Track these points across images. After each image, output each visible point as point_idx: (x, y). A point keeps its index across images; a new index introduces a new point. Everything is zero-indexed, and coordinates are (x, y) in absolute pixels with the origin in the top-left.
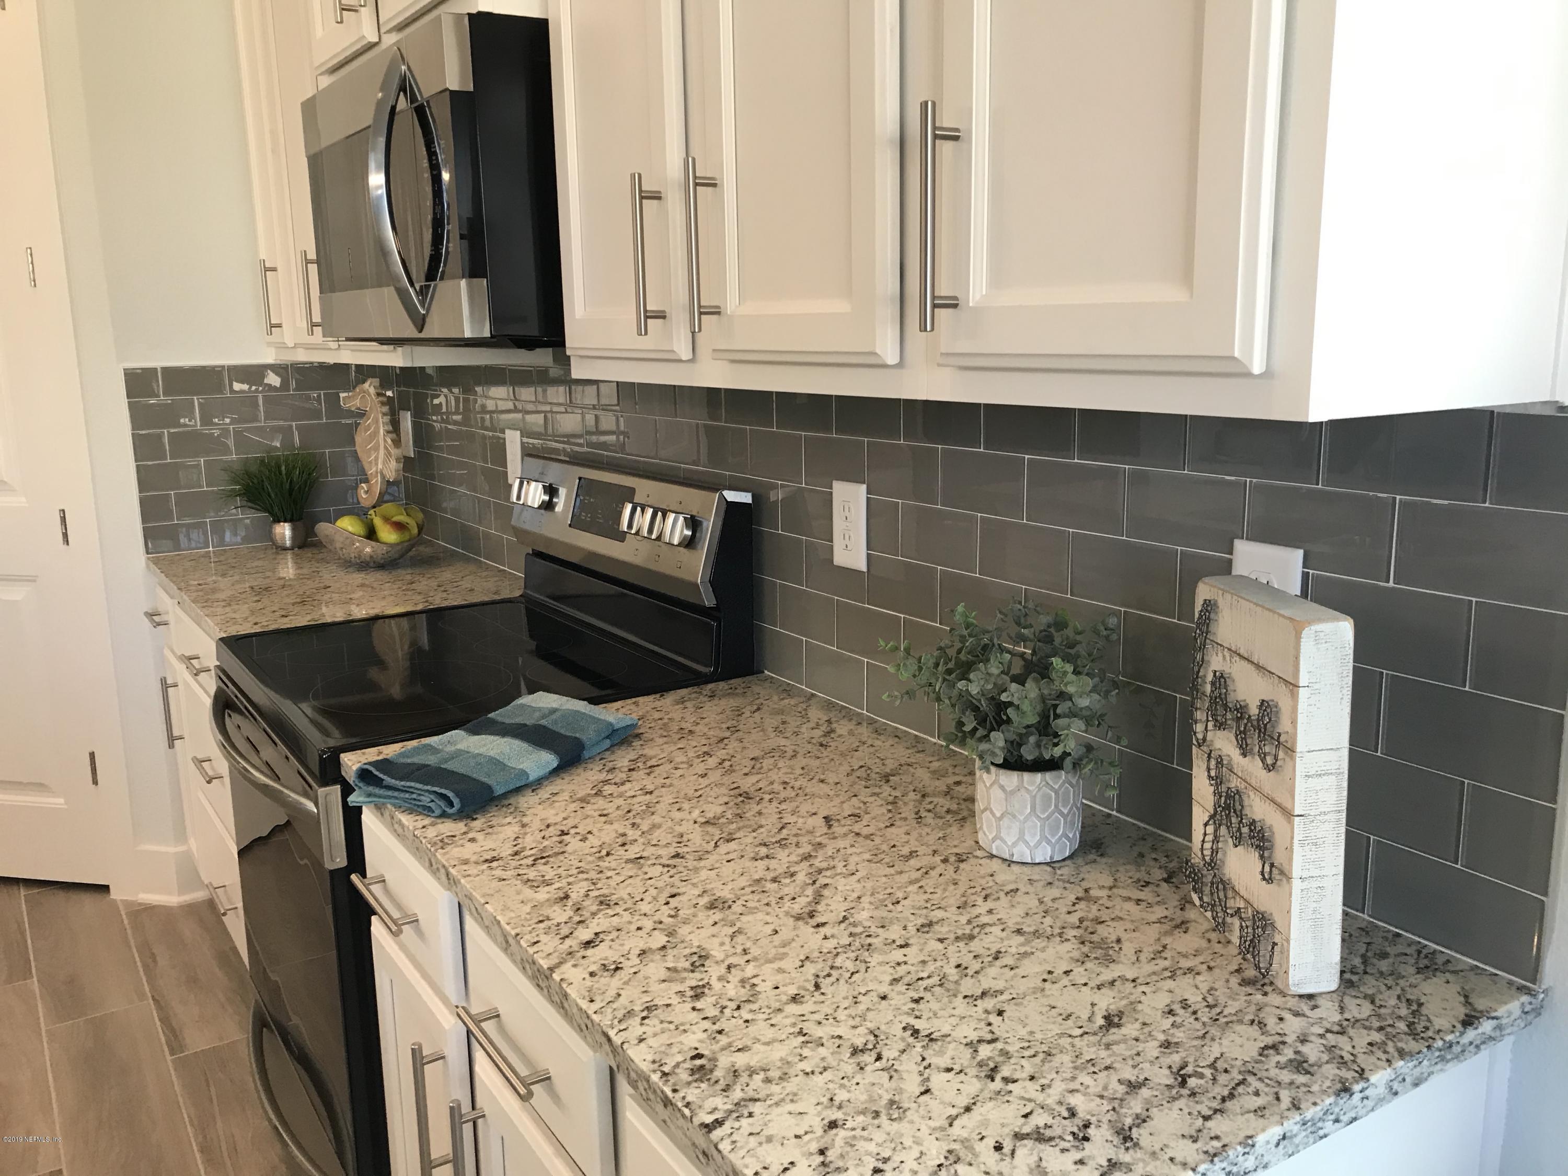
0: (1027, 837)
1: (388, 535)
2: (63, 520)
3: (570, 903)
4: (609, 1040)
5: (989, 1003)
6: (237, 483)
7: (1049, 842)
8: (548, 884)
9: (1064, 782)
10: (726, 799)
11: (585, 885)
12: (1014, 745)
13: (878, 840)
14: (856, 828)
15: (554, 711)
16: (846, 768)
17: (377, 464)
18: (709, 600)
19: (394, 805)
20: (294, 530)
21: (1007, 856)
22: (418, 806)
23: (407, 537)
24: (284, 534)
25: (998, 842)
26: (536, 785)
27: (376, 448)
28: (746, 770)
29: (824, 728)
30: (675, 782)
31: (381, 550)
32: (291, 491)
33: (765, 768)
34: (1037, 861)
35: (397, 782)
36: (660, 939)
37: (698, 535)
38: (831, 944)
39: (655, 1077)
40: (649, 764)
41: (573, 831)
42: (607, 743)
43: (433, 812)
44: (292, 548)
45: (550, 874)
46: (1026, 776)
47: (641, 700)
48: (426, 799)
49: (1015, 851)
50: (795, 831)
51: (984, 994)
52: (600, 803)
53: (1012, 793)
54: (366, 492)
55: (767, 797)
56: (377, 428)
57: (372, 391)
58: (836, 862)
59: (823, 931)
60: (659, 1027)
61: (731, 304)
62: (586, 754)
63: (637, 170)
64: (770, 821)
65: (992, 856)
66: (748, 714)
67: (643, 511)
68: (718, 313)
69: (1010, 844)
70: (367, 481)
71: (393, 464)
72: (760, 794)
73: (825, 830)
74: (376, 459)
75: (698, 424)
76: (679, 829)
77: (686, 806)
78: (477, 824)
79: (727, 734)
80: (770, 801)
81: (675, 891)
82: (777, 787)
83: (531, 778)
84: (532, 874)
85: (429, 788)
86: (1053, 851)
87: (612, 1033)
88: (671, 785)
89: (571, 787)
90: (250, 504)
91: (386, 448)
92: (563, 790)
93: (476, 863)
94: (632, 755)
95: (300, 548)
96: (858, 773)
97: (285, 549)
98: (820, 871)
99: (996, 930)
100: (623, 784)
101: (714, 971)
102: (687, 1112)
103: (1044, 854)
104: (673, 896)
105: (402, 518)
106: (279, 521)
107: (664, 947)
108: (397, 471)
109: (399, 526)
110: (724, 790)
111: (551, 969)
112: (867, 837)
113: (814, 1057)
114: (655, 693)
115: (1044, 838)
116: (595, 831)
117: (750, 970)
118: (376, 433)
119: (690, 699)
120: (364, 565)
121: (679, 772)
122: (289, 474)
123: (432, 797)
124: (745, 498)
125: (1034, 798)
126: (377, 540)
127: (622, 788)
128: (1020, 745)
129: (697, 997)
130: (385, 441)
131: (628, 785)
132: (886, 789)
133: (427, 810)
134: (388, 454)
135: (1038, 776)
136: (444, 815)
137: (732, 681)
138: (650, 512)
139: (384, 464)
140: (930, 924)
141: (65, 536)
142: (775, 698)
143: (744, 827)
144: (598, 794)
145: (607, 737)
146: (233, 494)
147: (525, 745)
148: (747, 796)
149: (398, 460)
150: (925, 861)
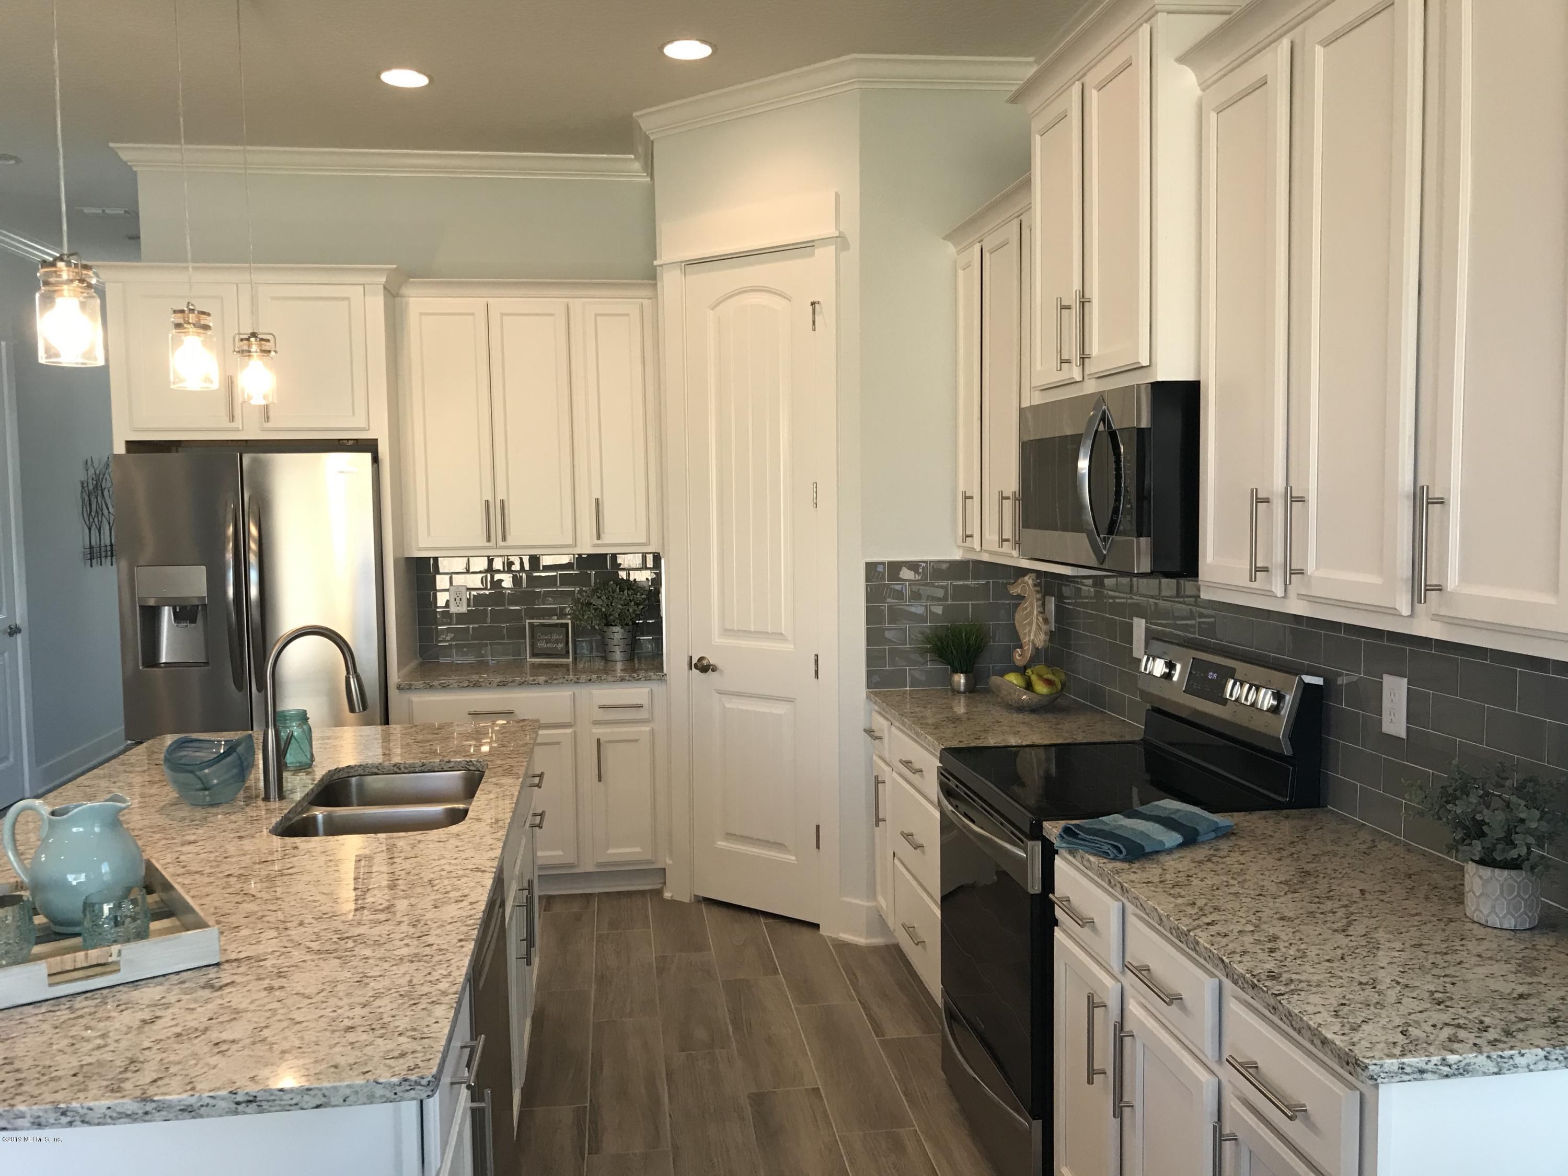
0: (1497, 911)
1: (1041, 688)
2: (817, 661)
3: (1196, 907)
4: (1223, 961)
5: (1448, 980)
6: (930, 643)
7: (1513, 916)
8: (1182, 897)
9: (1524, 879)
10: (1294, 873)
11: (1204, 901)
12: (1489, 851)
13: (1395, 905)
14: (1381, 897)
15: (1178, 811)
16: (1381, 867)
17: (1030, 636)
18: (1287, 751)
19: (1083, 850)
20: (967, 679)
21: (1483, 922)
22: (1100, 852)
23: (1054, 691)
24: (960, 682)
25: (1477, 913)
26: (1170, 851)
27: (1030, 624)
28: (1309, 861)
29: (1369, 844)
30: (1259, 861)
31: (1036, 699)
32: (968, 652)
33: (1322, 861)
34: (1504, 927)
35: (1088, 836)
36: (1250, 928)
37: (1281, 705)
38: (1354, 944)
39: (1248, 976)
40: (1242, 850)
41: (1195, 876)
42: (1213, 835)
43: (1109, 855)
44: (964, 693)
45: (1183, 893)
46: (1497, 871)
47: (1235, 814)
48: (1105, 848)
49: (1489, 919)
50: (1338, 893)
51: (1445, 976)
52: (1210, 865)
53: (1487, 881)
54: (1020, 656)
55: (1322, 875)
56: (1033, 609)
57: (1030, 582)
58: (1364, 911)
59: (1350, 938)
60: (1250, 959)
61: (1311, 569)
62: (1200, 839)
63: (1254, 487)
64: (1323, 886)
65: (1474, 922)
66: (1313, 830)
67: (1242, 685)
68: (1303, 573)
69: (1485, 913)
70: (1021, 647)
71: (1042, 637)
72: (1317, 873)
73: (1360, 895)
74: (1030, 631)
75: (1285, 626)
76: (1261, 883)
77: (1267, 873)
78: (1136, 865)
79: (1297, 840)
80: (1324, 877)
81: (1259, 910)
82: (1329, 871)
83: (1166, 847)
84: (1172, 892)
85: (1108, 841)
86: (1516, 922)
87: (1224, 958)
88: (1257, 862)
89: (1191, 855)
90: (940, 659)
91: (1038, 624)
92: (1186, 857)
93: (1139, 883)
94: (1231, 844)
95: (970, 692)
96: (1389, 871)
97: (959, 692)
98: (1352, 914)
99: (1465, 953)
100: (1225, 857)
101: (1281, 945)
102: (1265, 989)
103: (1509, 923)
104: (1257, 912)
105: (1050, 676)
106: (957, 673)
107: (1253, 931)
108: (1045, 641)
109: (1049, 682)
110: (1292, 868)
111: (1189, 931)
112: (1387, 902)
113: (1335, 982)
114: (1245, 811)
115: (1509, 912)
116: (1208, 877)
117: (1303, 947)
118: (1031, 613)
119: (1270, 818)
120: (1021, 708)
121: (1261, 856)
122: (968, 639)
123: (1110, 847)
124: (1319, 681)
125: (1502, 886)
126: (1033, 691)
127: (1224, 860)
128: (1492, 851)
129: (1272, 952)
130: (1037, 619)
131: (1228, 859)
132: (1409, 881)
133: (1106, 854)
134: (1039, 628)
135: (1506, 872)
136: (1115, 859)
137: (1303, 810)
138: (1247, 686)
139: (1035, 636)
140: (1421, 945)
141: (817, 672)
142: (1335, 824)
143: (1305, 888)
144: (1209, 860)
145: (1213, 831)
146: (927, 651)
147: (1162, 828)
148: (1308, 873)
149: (1046, 634)
150: (1425, 918)
